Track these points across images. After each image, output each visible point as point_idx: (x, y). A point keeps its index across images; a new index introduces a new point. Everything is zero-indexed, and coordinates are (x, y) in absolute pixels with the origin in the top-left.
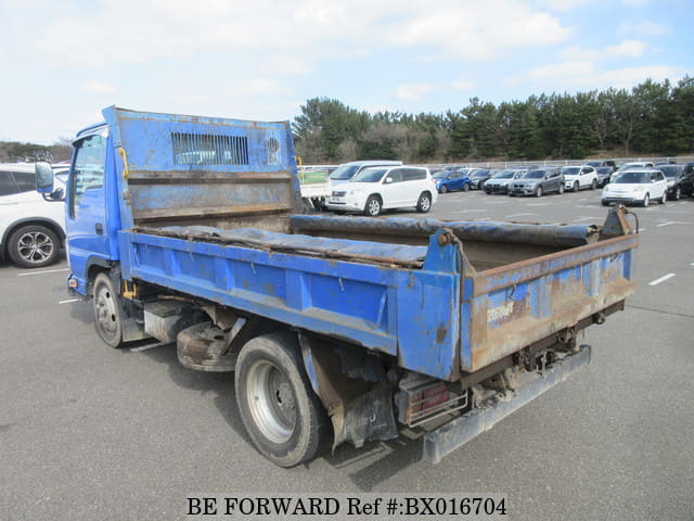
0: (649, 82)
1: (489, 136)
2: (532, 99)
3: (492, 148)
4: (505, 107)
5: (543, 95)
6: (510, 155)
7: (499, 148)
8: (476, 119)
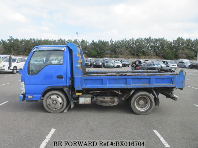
0: (61, 39)
1: (18, 48)
2: (31, 39)
3: (19, 52)
4: (22, 40)
5: (34, 38)
6: (26, 54)
7: (22, 52)
8: (13, 43)
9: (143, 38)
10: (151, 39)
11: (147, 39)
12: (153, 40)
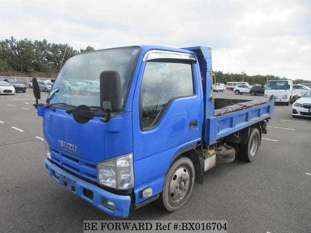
9: (33, 41)
10: (48, 43)
11: (40, 42)
12: (51, 46)
